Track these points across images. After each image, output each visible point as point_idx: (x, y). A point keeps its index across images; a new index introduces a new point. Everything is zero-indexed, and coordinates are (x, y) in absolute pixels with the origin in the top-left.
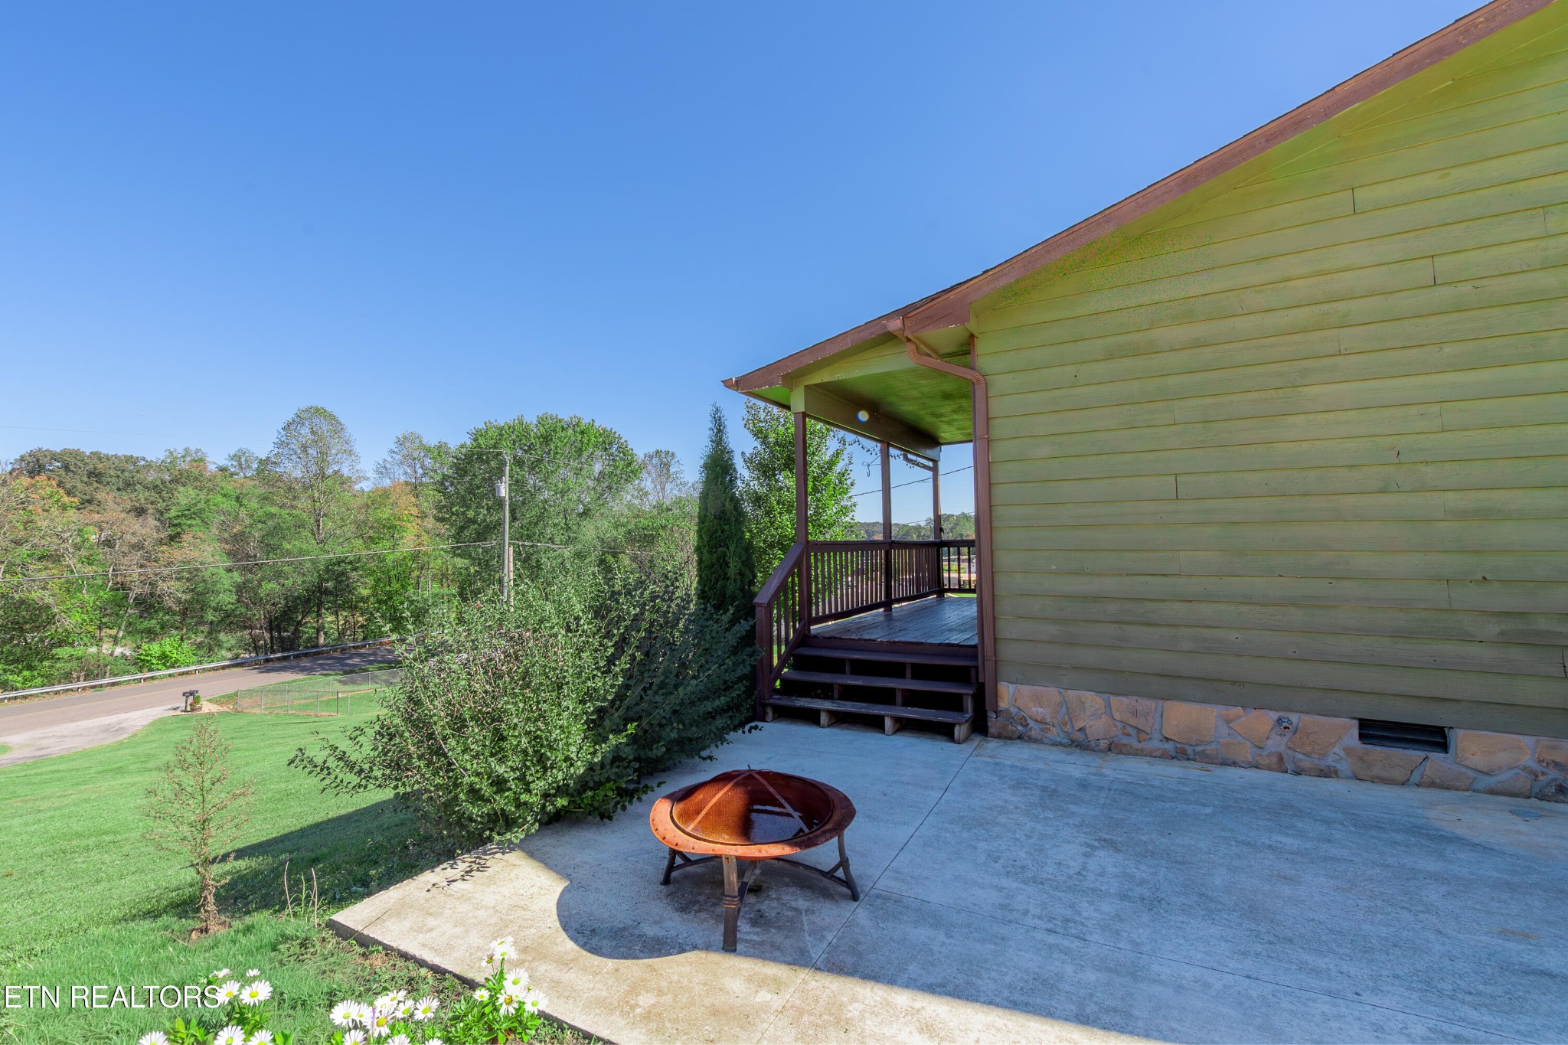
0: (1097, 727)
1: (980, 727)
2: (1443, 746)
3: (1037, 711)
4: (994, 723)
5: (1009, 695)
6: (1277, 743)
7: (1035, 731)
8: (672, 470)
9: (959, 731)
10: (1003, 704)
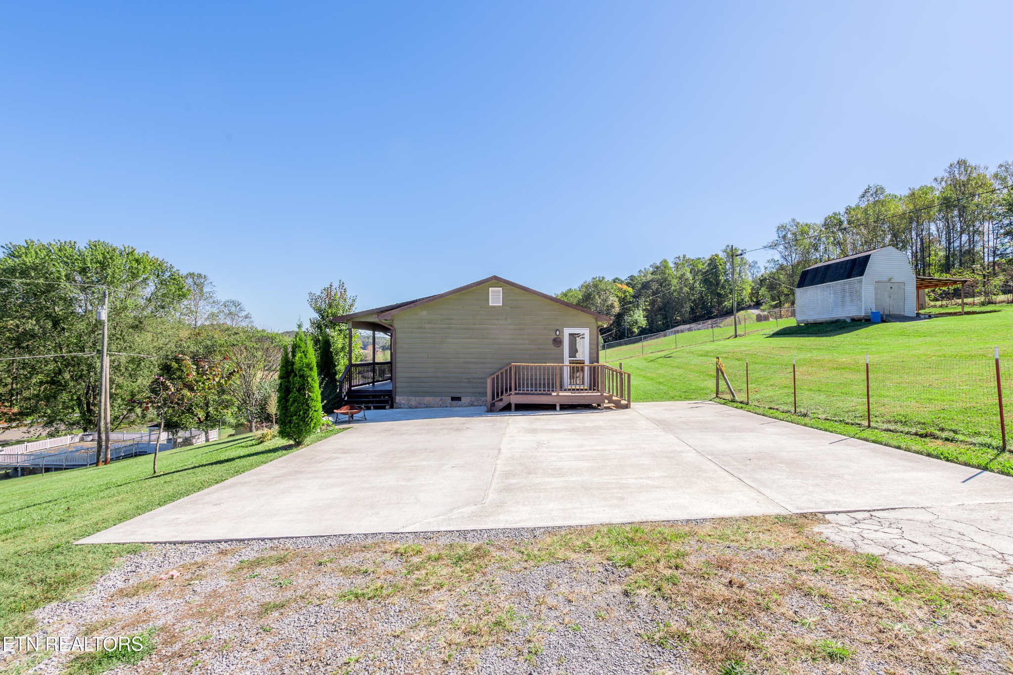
0: (413, 403)
1: (392, 407)
2: (460, 400)
3: (403, 402)
4: (395, 405)
5: (398, 399)
6: (440, 403)
7: (403, 406)
8: (205, 290)
9: (387, 407)
10: (397, 401)
